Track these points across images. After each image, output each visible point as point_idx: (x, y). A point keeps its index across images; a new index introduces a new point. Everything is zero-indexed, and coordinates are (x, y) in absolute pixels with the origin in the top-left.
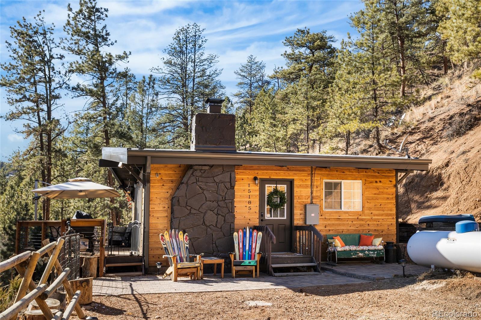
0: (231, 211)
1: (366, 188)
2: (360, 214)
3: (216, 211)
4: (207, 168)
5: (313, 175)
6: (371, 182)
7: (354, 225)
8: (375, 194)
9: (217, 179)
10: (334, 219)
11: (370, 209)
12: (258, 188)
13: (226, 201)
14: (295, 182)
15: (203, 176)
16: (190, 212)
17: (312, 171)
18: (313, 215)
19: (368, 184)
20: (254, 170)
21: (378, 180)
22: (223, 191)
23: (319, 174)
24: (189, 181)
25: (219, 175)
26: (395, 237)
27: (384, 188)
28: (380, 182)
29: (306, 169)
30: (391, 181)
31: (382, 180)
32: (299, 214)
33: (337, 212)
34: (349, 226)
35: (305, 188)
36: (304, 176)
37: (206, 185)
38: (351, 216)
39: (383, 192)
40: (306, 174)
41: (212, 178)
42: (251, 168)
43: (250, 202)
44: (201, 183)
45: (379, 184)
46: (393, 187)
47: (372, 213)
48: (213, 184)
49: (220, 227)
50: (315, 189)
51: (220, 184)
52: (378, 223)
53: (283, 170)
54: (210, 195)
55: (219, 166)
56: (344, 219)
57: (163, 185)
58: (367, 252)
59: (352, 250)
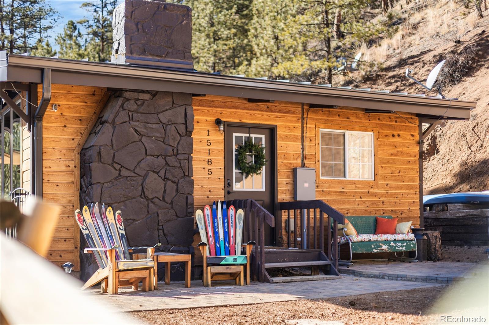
0: (187, 174)
1: (380, 145)
2: (371, 185)
3: (162, 173)
4: (147, 97)
5: (305, 120)
6: (386, 136)
7: (363, 202)
8: (392, 155)
9: (164, 117)
10: (335, 192)
11: (385, 178)
12: (222, 138)
13: (179, 156)
14: (278, 130)
15: (141, 110)
16: (120, 174)
17: (303, 114)
18: (306, 185)
19: (383, 138)
20: (215, 107)
21: (395, 133)
22: (174, 139)
23: (313, 119)
24: (116, 120)
25: (167, 110)
26: (419, 223)
27: (404, 146)
28: (399, 135)
29: (294, 109)
30: (413, 136)
31: (401, 133)
32: (285, 183)
33: (339, 182)
34: (357, 203)
35: (294, 141)
36: (292, 121)
37: (146, 128)
38: (359, 188)
39: (402, 152)
40: (295, 119)
41: (155, 116)
42: (211, 104)
43: (210, 162)
44: (136, 123)
45: (397, 140)
46: (415, 145)
47: (387, 185)
48: (157, 126)
49: (170, 202)
50: (307, 144)
51: (169, 126)
52: (396, 200)
53: (260, 110)
54: (152, 146)
55: (166, 93)
56: (350, 192)
57: (65, 126)
58: (392, 244)
59: (372, 240)
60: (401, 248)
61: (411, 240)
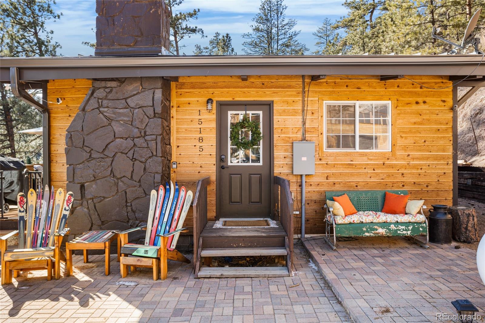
1: (399, 114)
2: (387, 156)
3: (130, 154)
4: (114, 84)
5: (307, 93)
6: (408, 104)
7: (377, 174)
8: (415, 123)
9: (132, 102)
10: (342, 164)
11: (405, 148)
12: (214, 116)
14: (275, 105)
15: (109, 97)
16: (90, 156)
17: (304, 88)
18: (304, 159)
19: (403, 106)
20: (207, 88)
21: (420, 100)
22: (142, 121)
23: (316, 92)
25: (134, 95)
26: (451, 196)
27: (432, 113)
28: (424, 102)
29: (293, 84)
30: (444, 101)
31: (427, 99)
32: (282, 157)
33: (347, 154)
34: (369, 176)
35: (292, 115)
36: (291, 96)
37: (114, 113)
38: (371, 160)
39: (429, 120)
40: (294, 93)
41: (124, 101)
42: (203, 86)
43: (201, 140)
44: (106, 109)
45: (422, 107)
46: (447, 111)
47: (409, 155)
48: (125, 110)
49: (138, 181)
50: (309, 117)
51: (137, 110)
52: (419, 171)
53: (254, 88)
54: (121, 129)
55: (135, 79)
56: (360, 164)
57: (70, 116)
58: (393, 227)
59: (364, 221)
60: (405, 232)
61: (421, 223)
